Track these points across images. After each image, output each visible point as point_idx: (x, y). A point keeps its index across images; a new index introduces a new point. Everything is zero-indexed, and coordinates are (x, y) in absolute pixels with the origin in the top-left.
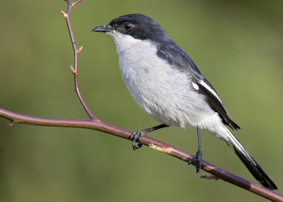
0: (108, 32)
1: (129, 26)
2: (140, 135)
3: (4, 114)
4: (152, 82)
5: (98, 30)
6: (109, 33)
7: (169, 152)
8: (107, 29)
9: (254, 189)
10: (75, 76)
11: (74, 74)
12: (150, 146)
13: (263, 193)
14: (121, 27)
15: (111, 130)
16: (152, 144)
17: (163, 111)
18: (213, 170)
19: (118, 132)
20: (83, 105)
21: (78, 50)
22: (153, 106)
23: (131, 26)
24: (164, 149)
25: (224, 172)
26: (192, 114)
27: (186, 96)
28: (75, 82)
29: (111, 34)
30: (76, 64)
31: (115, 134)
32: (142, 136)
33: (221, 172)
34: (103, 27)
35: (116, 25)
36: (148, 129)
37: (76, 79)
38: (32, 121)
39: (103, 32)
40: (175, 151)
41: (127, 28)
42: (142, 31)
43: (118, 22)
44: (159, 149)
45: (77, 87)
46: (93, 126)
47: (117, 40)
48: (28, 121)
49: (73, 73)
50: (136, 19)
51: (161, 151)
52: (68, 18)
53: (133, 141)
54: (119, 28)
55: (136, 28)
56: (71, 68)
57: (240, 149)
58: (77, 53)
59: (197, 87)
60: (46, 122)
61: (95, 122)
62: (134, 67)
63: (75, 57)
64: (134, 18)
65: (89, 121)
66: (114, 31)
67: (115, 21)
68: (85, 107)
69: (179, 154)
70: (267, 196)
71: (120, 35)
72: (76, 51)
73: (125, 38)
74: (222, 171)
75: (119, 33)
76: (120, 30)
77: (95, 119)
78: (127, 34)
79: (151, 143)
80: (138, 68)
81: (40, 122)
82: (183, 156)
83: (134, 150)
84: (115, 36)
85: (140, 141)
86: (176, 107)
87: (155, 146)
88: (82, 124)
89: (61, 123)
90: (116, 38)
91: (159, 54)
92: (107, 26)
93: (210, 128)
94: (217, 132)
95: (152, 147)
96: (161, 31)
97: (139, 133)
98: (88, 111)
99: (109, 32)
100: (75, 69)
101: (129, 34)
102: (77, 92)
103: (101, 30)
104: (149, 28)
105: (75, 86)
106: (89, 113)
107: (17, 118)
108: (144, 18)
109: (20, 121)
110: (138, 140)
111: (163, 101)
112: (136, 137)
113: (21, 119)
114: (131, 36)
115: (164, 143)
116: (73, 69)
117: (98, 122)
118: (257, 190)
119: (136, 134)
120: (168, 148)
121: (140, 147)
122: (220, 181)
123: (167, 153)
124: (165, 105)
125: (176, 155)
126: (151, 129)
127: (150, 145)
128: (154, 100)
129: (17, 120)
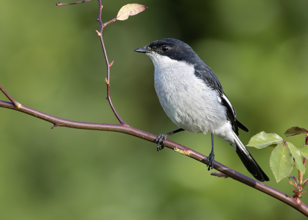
0: (147, 52)
1: (166, 49)
2: (163, 139)
3: (49, 118)
4: (189, 98)
5: (140, 51)
6: (148, 54)
7: (189, 154)
8: (147, 50)
9: (259, 187)
10: (108, 87)
11: (108, 85)
12: (175, 150)
13: (266, 190)
14: (159, 49)
15: (139, 134)
16: (177, 148)
17: (193, 121)
18: (225, 170)
19: (145, 136)
20: (114, 111)
21: (110, 64)
22: (185, 116)
23: (168, 49)
24: (185, 151)
25: (234, 172)
26: (216, 123)
27: (215, 109)
28: (108, 92)
29: (151, 55)
30: (109, 76)
31: (142, 138)
32: (165, 139)
33: (231, 172)
34: (144, 48)
35: (155, 47)
36: (169, 133)
37: (109, 90)
38: (72, 125)
39: (143, 52)
40: (194, 153)
41: (165, 50)
42: (178, 53)
43: (157, 45)
44: (181, 152)
45: (109, 96)
46: (123, 130)
47: (156, 60)
48: (69, 124)
49: (106, 84)
50: (173, 43)
51: (183, 153)
52: (101, 37)
53: (158, 144)
54: (157, 50)
55: (172, 50)
56: (105, 80)
57: (243, 149)
58: (110, 67)
59: (220, 100)
60: (84, 126)
61: (125, 126)
62: (175, 84)
63: (108, 70)
64: (171, 42)
65: (120, 125)
66: (153, 52)
67: (154, 43)
68: (116, 113)
69: (196, 156)
70: (270, 193)
71: (159, 56)
72: (108, 65)
73: (163, 59)
74: (232, 170)
75: (158, 54)
76: (159, 52)
77: (125, 124)
78: (165, 55)
79: (175, 147)
80: (179, 84)
81: (79, 126)
82: (200, 158)
83: (158, 151)
84: (154, 56)
85: (164, 144)
86: (205, 118)
87: (179, 150)
88: (114, 128)
89: (96, 127)
90: (155, 58)
91: (197, 74)
92: (147, 48)
93: (222, 133)
94: (227, 136)
95: (176, 150)
96: (193, 53)
97: (163, 137)
98: (119, 117)
99: (149, 52)
100: (108, 81)
101: (166, 56)
102: (109, 100)
103: (142, 50)
104: (183, 51)
105: (108, 95)
106: (120, 118)
107: (59, 122)
108: (179, 42)
109: (61, 125)
110: (161, 143)
111: (195, 113)
112: (161, 140)
113: (63, 123)
114: (168, 57)
115: (184, 146)
116: (107, 81)
117: (127, 127)
118: (261, 187)
119: (160, 138)
120: (188, 151)
121: (162, 149)
122: (229, 179)
123: (187, 155)
124: (195, 117)
125: (194, 157)
126: (171, 133)
127: (175, 148)
128: (188, 112)
129: (60, 124)
